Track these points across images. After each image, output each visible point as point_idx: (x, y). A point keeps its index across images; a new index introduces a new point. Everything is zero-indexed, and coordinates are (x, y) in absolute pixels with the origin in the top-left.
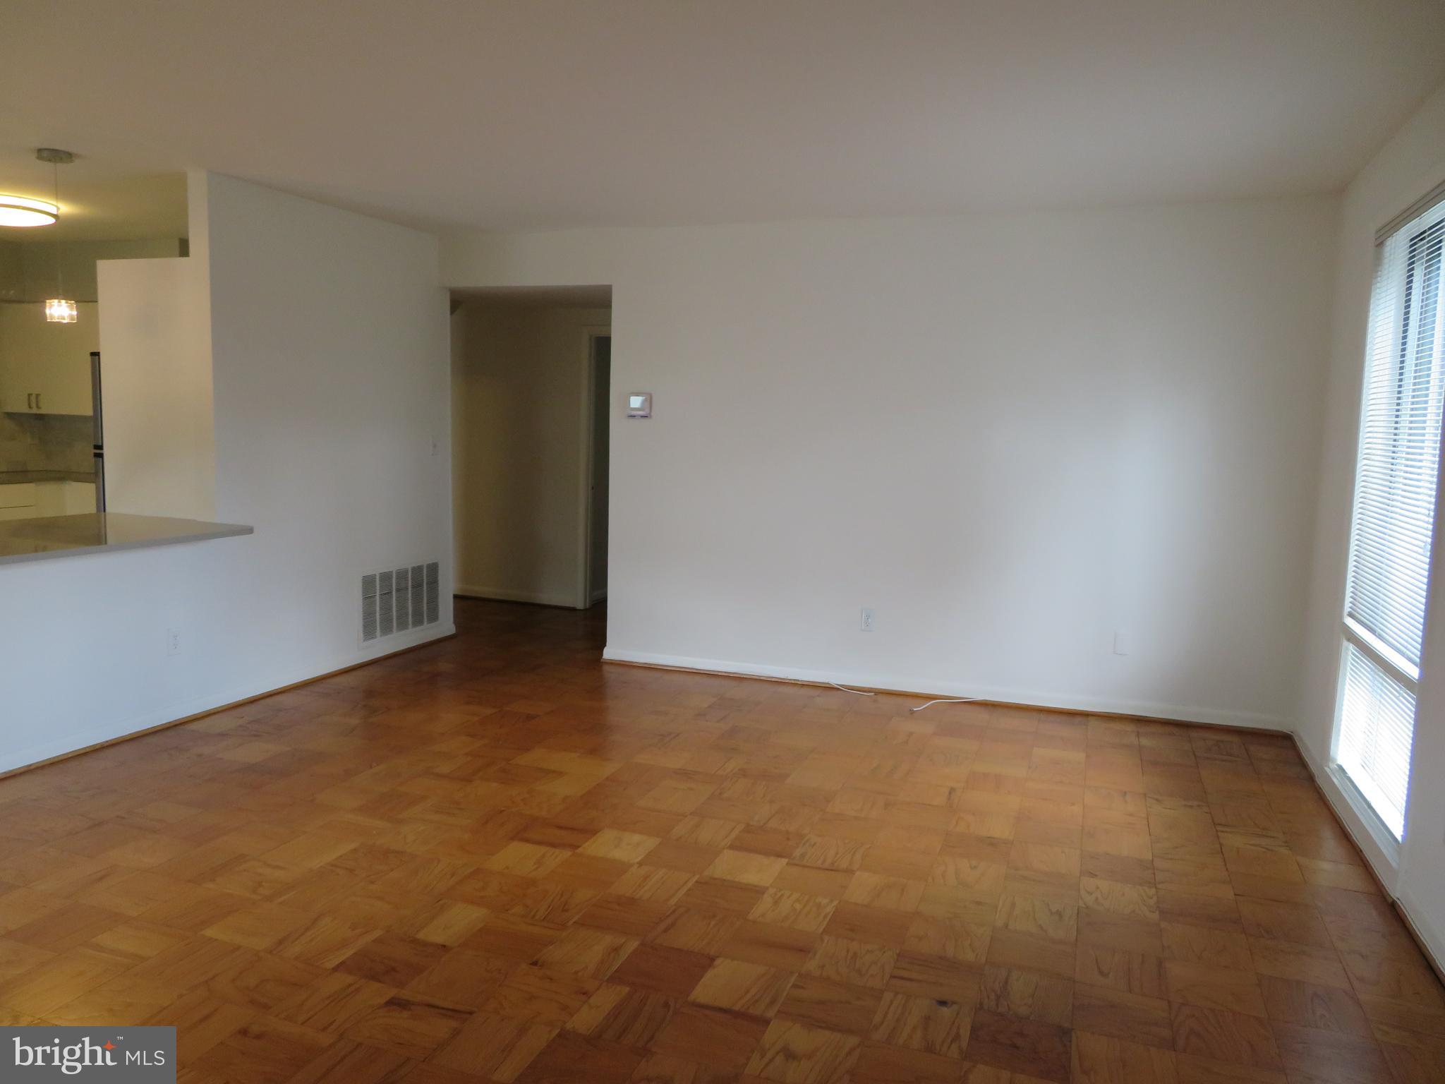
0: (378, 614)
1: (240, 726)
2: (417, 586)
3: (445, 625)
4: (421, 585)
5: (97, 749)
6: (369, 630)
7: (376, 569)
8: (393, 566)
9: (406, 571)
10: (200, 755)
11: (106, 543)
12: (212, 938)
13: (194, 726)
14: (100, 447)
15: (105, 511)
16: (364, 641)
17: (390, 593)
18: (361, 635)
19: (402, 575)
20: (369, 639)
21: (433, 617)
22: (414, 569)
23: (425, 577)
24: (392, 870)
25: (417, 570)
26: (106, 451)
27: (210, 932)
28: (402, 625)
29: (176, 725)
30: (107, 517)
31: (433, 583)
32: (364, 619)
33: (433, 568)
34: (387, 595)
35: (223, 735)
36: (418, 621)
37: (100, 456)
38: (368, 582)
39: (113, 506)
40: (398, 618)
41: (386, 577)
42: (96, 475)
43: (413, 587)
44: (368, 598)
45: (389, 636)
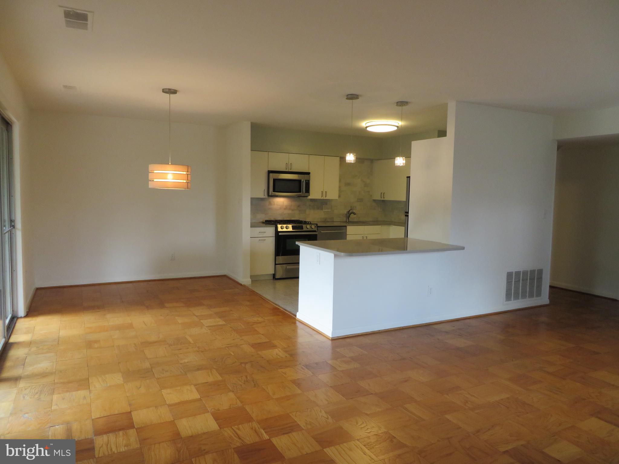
0: (513, 290)
1: (453, 330)
2: (532, 279)
3: (544, 299)
4: (534, 279)
5: (401, 329)
6: (508, 297)
7: (514, 270)
8: (521, 269)
9: (527, 272)
10: (438, 339)
11: (407, 250)
12: (449, 420)
13: (435, 326)
14: (408, 213)
15: (407, 237)
16: (506, 301)
17: (519, 281)
18: (505, 299)
19: (525, 273)
20: (508, 301)
21: (539, 294)
22: (531, 271)
23: (536, 276)
24: (528, 413)
25: (532, 272)
26: (410, 214)
27: (448, 417)
28: (524, 296)
29: (429, 325)
30: (408, 239)
31: (540, 279)
32: (506, 291)
33: (540, 272)
34: (517, 282)
35: (447, 332)
36: (531, 295)
37: (408, 216)
38: (509, 275)
39: (411, 235)
40: (522, 292)
41: (518, 273)
42: (405, 224)
43: (530, 279)
44: (509, 283)
45: (517, 301)
